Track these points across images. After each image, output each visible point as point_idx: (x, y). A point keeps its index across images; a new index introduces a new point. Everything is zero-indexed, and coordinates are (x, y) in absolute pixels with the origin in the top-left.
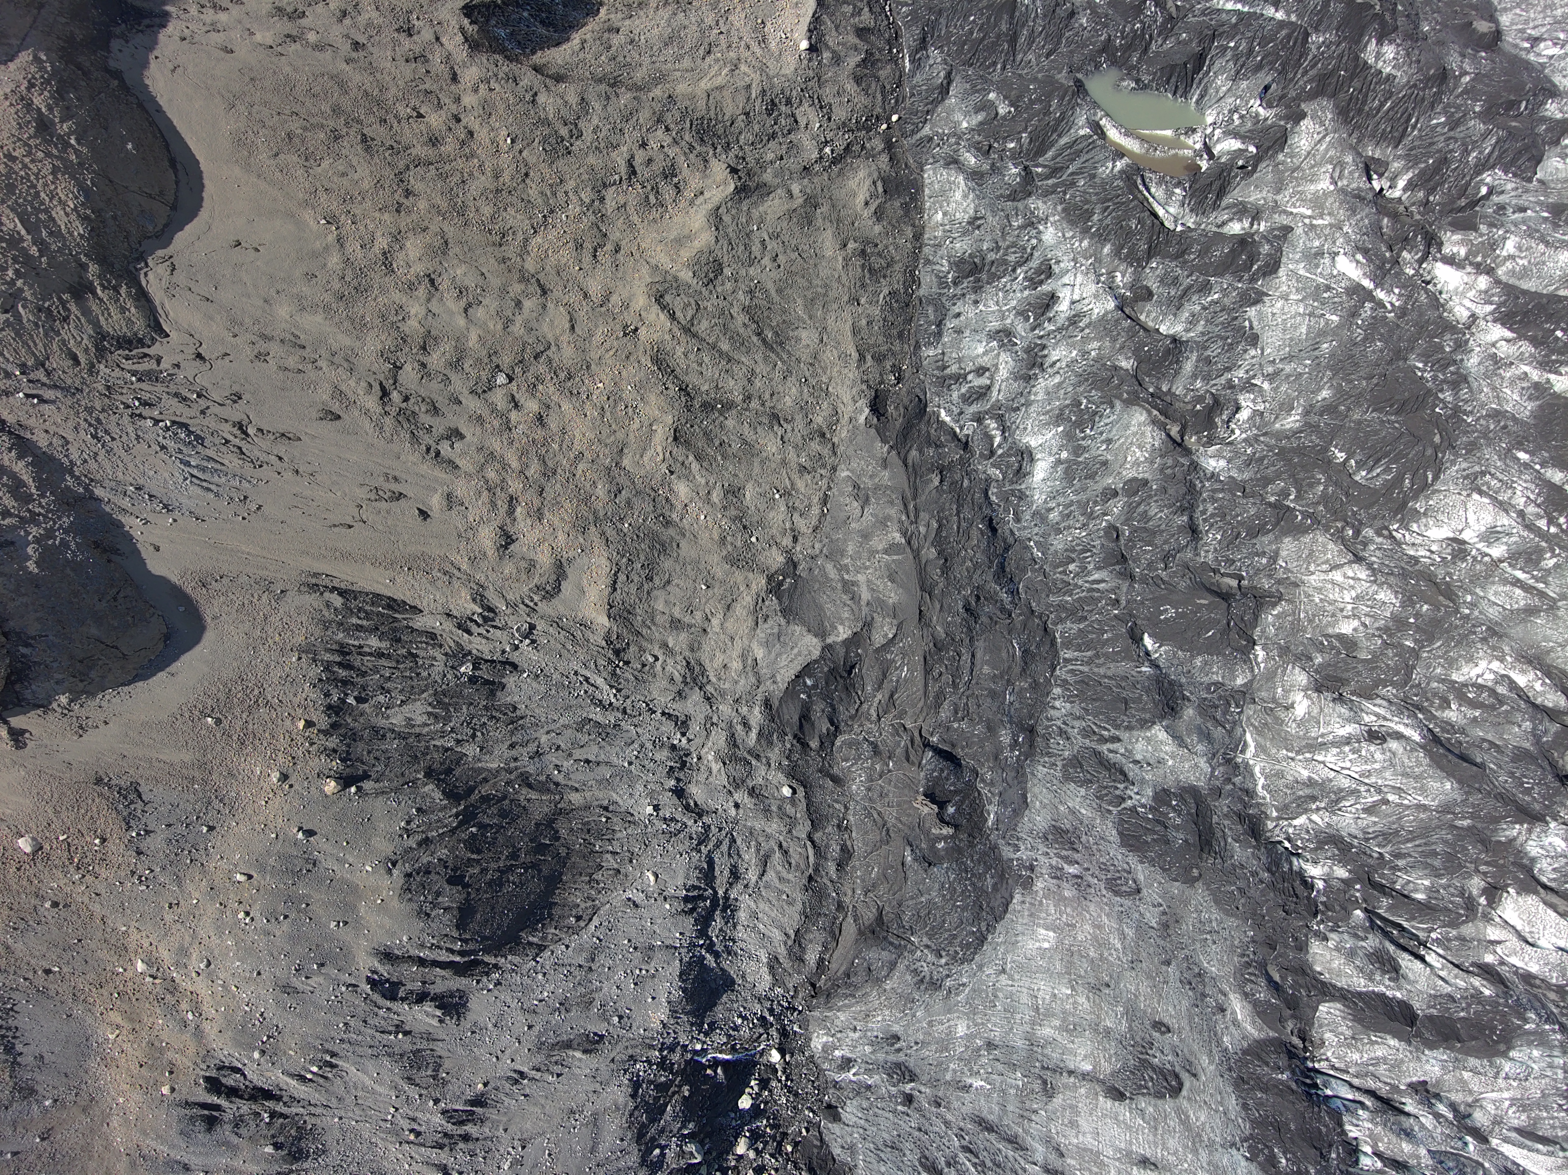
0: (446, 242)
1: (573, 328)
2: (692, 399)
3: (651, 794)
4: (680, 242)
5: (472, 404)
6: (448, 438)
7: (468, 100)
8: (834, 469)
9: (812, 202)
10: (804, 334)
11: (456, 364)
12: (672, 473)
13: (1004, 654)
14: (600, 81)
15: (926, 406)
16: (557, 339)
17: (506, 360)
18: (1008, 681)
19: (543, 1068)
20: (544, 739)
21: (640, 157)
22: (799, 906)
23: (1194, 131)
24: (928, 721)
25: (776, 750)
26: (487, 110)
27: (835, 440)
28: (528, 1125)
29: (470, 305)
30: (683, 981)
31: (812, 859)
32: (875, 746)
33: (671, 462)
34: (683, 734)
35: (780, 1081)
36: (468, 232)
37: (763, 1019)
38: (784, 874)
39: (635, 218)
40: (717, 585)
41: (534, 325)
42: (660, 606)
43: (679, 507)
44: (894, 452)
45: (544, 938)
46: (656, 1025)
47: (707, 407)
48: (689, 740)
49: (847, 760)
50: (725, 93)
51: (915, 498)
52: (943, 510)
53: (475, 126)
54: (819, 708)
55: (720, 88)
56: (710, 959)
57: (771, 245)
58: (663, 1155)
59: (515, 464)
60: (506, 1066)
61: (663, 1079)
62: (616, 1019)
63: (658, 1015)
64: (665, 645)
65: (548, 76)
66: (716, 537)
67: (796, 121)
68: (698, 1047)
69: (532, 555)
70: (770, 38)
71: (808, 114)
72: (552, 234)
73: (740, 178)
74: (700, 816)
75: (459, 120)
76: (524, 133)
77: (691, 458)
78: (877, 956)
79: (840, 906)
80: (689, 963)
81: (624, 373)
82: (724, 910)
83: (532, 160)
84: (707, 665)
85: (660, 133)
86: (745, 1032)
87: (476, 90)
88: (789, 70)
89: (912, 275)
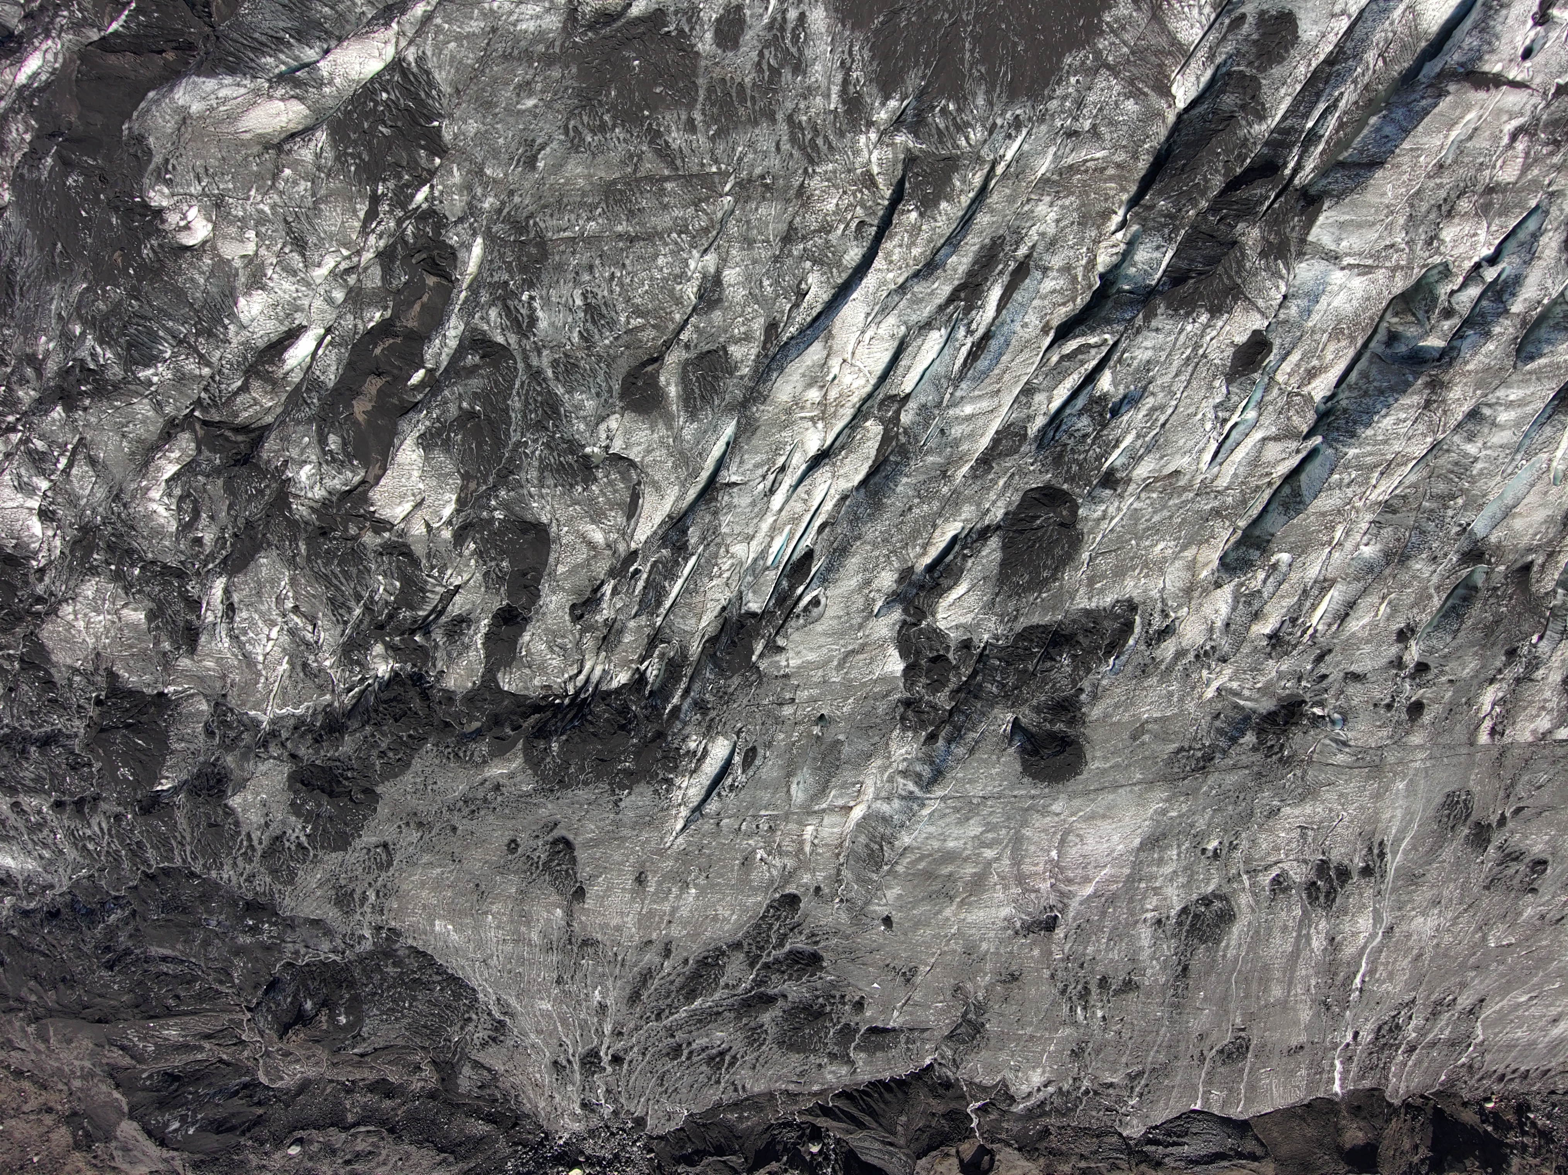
18: (194, 925)
22: (413, 1148)
25: (251, 1156)
31: (372, 1128)
38: (380, 1159)
49: (282, 1078)
52: (24, 968)
54: (214, 1111)
78: (465, 1079)
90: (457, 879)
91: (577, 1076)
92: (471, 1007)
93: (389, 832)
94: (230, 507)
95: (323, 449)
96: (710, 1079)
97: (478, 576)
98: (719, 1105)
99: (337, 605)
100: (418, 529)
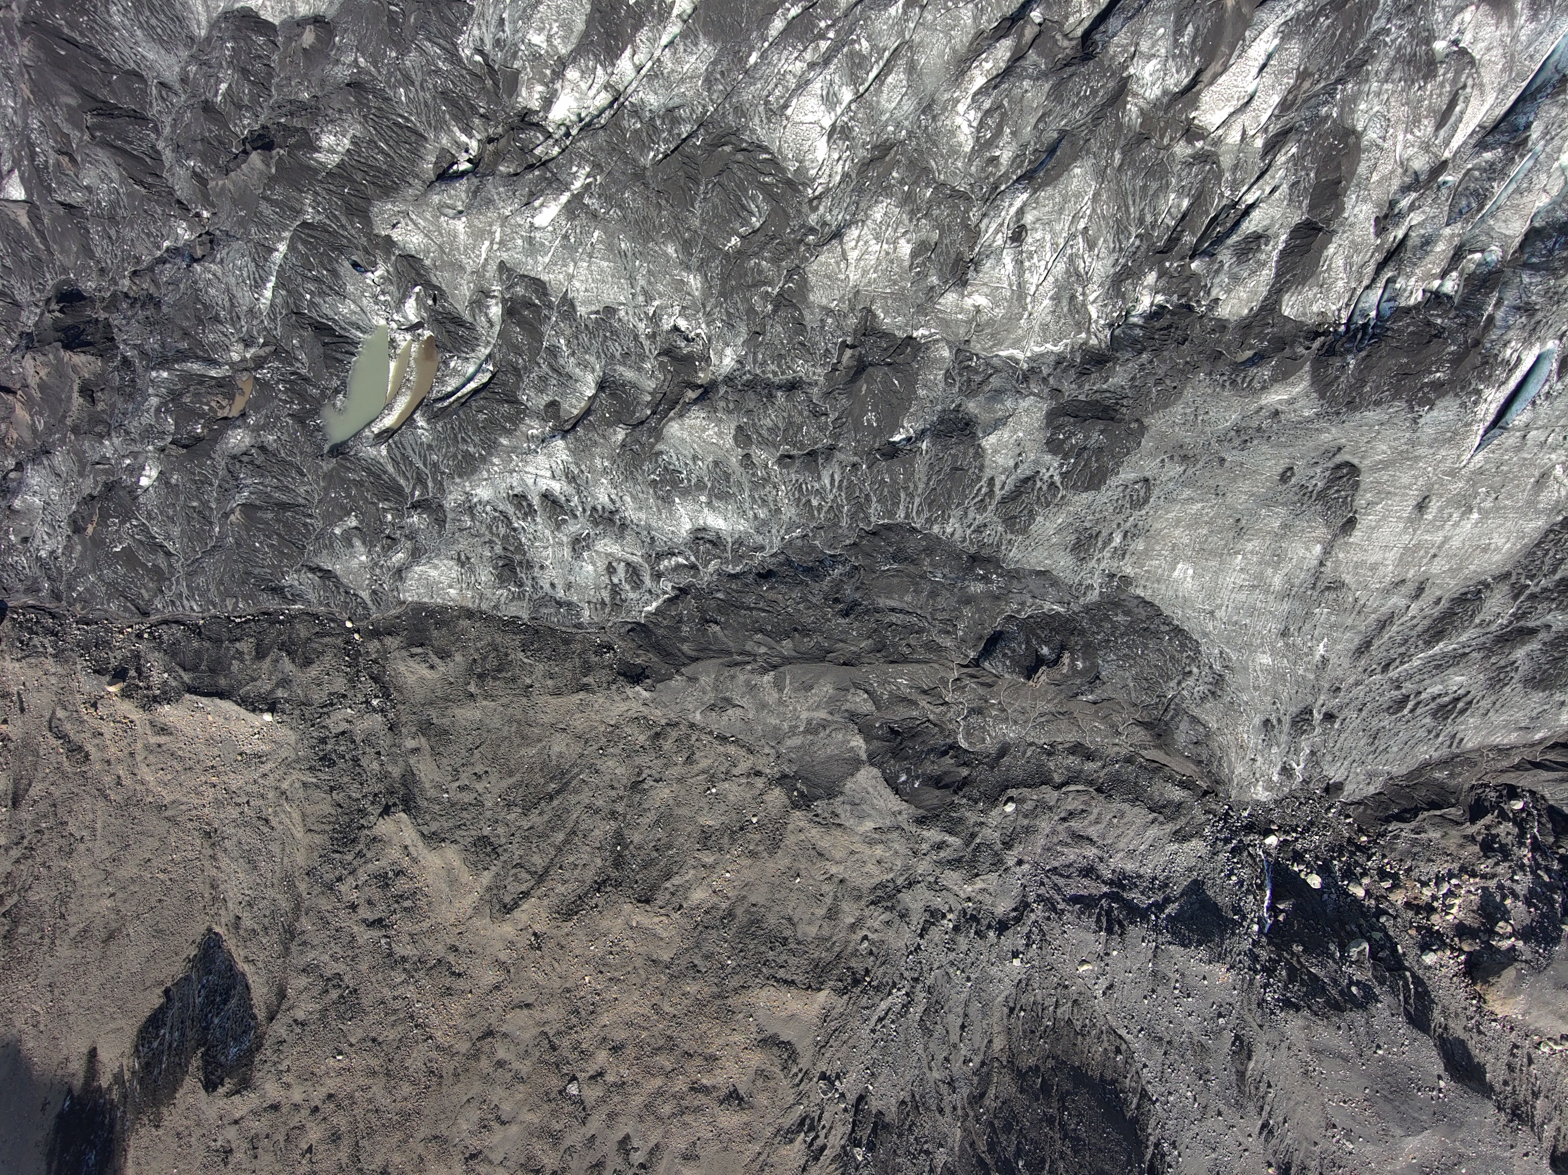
0: (436, 1137)
1: (528, 1006)
2: (609, 878)
3: (1001, 959)
4: (453, 881)
5: (595, 1124)
6: (627, 1153)
7: (297, 1096)
8: (692, 726)
9: (426, 728)
10: (556, 749)
11: (555, 1138)
12: (681, 907)
13: (895, 581)
14: (287, 949)
15: (638, 624)
16: (538, 1024)
17: (555, 1083)
18: (921, 577)
19: (1260, 1103)
20: (936, 1075)
21: (364, 912)
22: (1126, 806)
23: (393, 341)
24: (953, 658)
25: (968, 814)
26: (310, 1077)
27: (663, 722)
28: (1313, 1120)
29: (498, 1118)
30: (1190, 943)
31: (1080, 788)
32: (972, 711)
33: (669, 907)
34: (944, 916)
35: (1297, 839)
36: (426, 1112)
37: (1233, 851)
38: (1092, 817)
39: (425, 925)
40: (796, 864)
41: (522, 1048)
42: (812, 931)
43: (715, 899)
44: (683, 670)
45: (1134, 1093)
46: (1230, 977)
47: (619, 862)
48: (951, 910)
49: (983, 740)
50: (308, 812)
51: (729, 653)
52: (745, 625)
53: (323, 1091)
54: (931, 768)
55: (304, 816)
56: (1171, 909)
57: (464, 780)
58: (1358, 983)
59: (658, 1082)
60: (1255, 1143)
61: (1284, 973)
62: (1221, 1021)
63: (1221, 974)
64: (853, 927)
65: (279, 1006)
66: (749, 862)
67: (343, 733)
68: (1256, 927)
69: (751, 1072)
70: (257, 749)
71: (336, 721)
72: (435, 1019)
73: (395, 805)
74: (1027, 905)
75: (316, 1109)
76: (332, 1040)
77: (668, 885)
78: (1183, 734)
79: (1129, 760)
80: (1173, 934)
81: (577, 952)
82: (1123, 887)
83: (360, 1033)
84: (877, 880)
85: (343, 888)
86: (1245, 873)
87: (288, 1086)
88: (292, 737)
89: (506, 624)
90: (1217, 515)
91: (1284, 738)
92: (1193, 660)
93: (1150, 467)
94: (1039, 120)
95: (1176, 40)
96: (1430, 732)
97: (1285, 187)
98: (1426, 765)
99: (1121, 230)
100: (1234, 137)
